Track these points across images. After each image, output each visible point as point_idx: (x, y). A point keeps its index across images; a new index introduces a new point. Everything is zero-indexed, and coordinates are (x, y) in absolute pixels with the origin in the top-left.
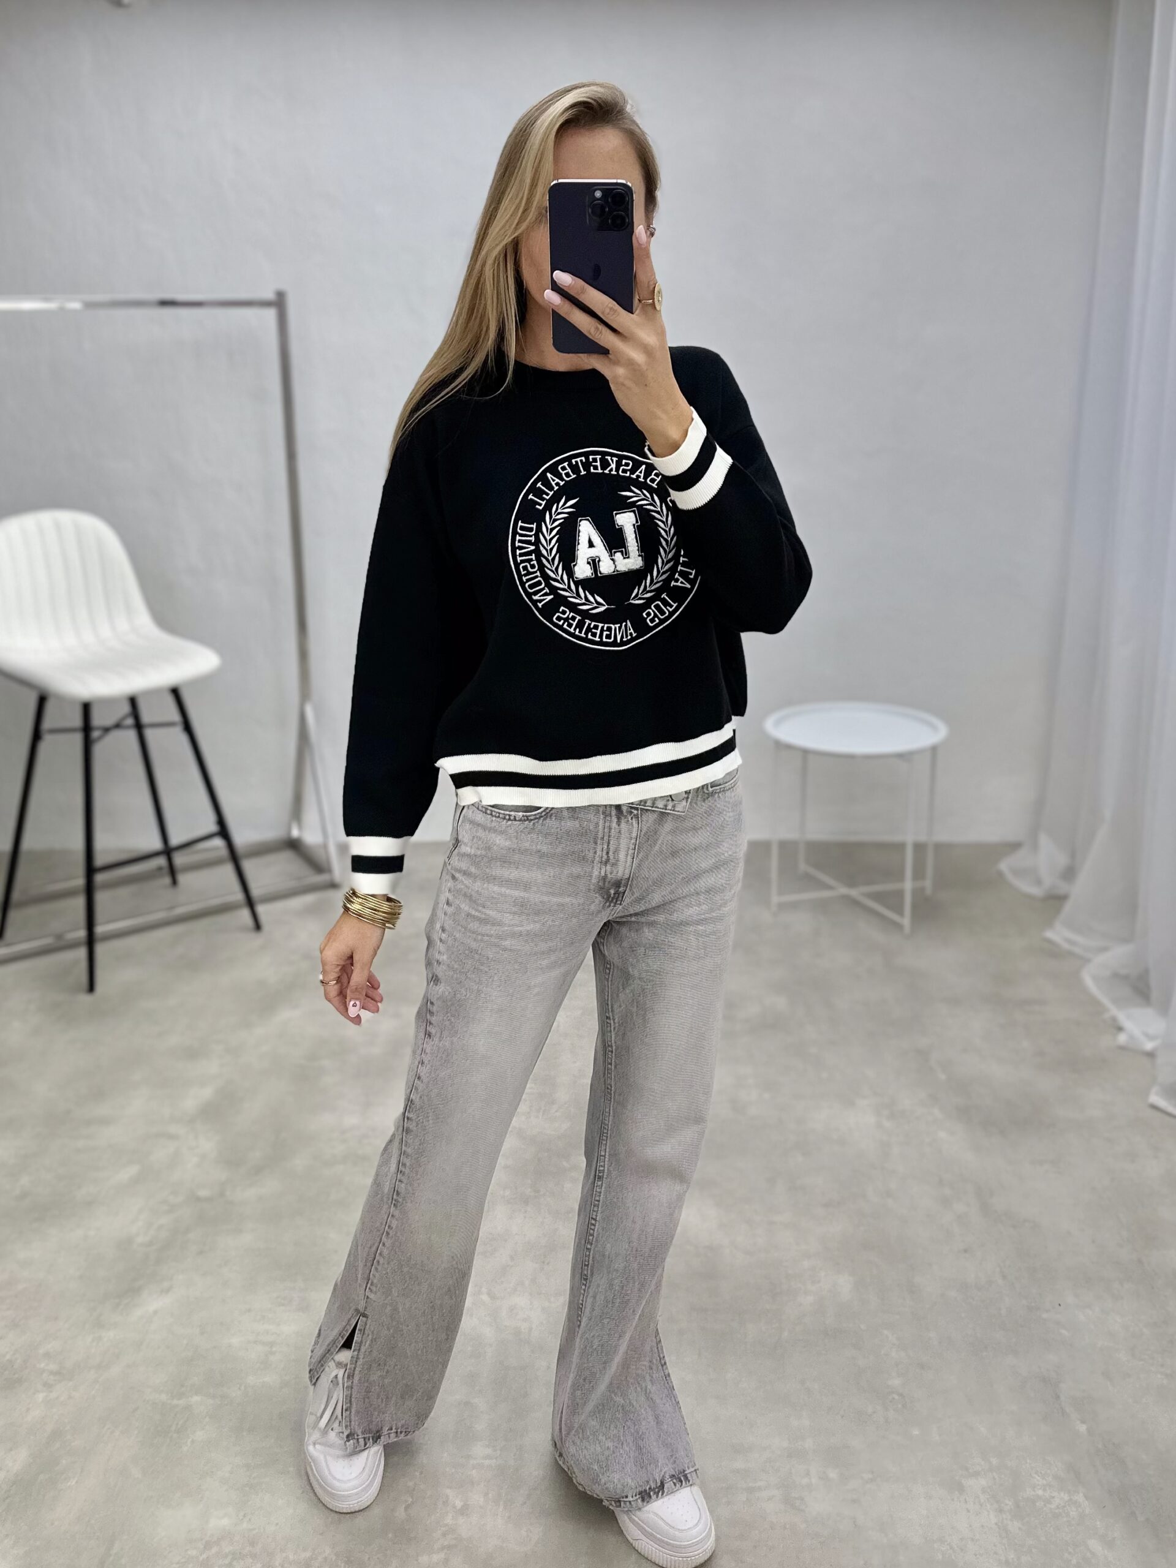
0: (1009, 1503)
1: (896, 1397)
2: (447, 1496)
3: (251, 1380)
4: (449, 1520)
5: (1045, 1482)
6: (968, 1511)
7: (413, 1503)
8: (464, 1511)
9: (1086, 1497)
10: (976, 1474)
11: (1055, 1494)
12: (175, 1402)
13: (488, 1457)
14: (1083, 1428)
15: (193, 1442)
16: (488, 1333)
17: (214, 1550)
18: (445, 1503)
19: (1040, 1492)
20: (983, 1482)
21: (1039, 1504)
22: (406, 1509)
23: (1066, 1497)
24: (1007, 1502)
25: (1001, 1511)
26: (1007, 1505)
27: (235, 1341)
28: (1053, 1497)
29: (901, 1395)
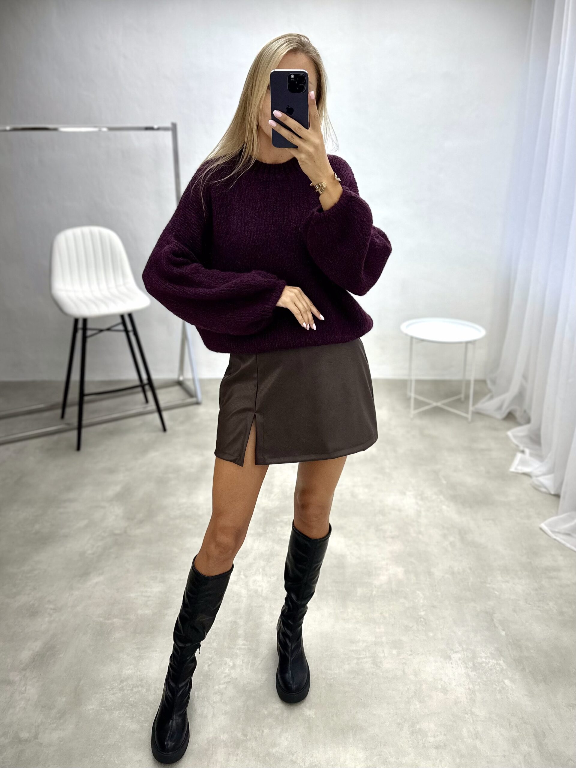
0: (471, 664)
1: (422, 619)
2: (226, 661)
3: (140, 612)
4: (227, 671)
5: (486, 655)
6: (453, 667)
7: (211, 664)
8: (234, 667)
9: (504, 661)
10: (456, 652)
11: (490, 660)
12: (107, 622)
13: (244, 645)
14: (503, 633)
15: (114, 638)
16: (244, 592)
17: (125, 683)
18: (225, 664)
19: (484, 660)
20: (459, 655)
21: (484, 665)
22: (209, 666)
23: (495, 662)
24: (470, 664)
25: (467, 667)
26: (469, 665)
27: (133, 595)
28: (489, 662)
29: (423, 618)
